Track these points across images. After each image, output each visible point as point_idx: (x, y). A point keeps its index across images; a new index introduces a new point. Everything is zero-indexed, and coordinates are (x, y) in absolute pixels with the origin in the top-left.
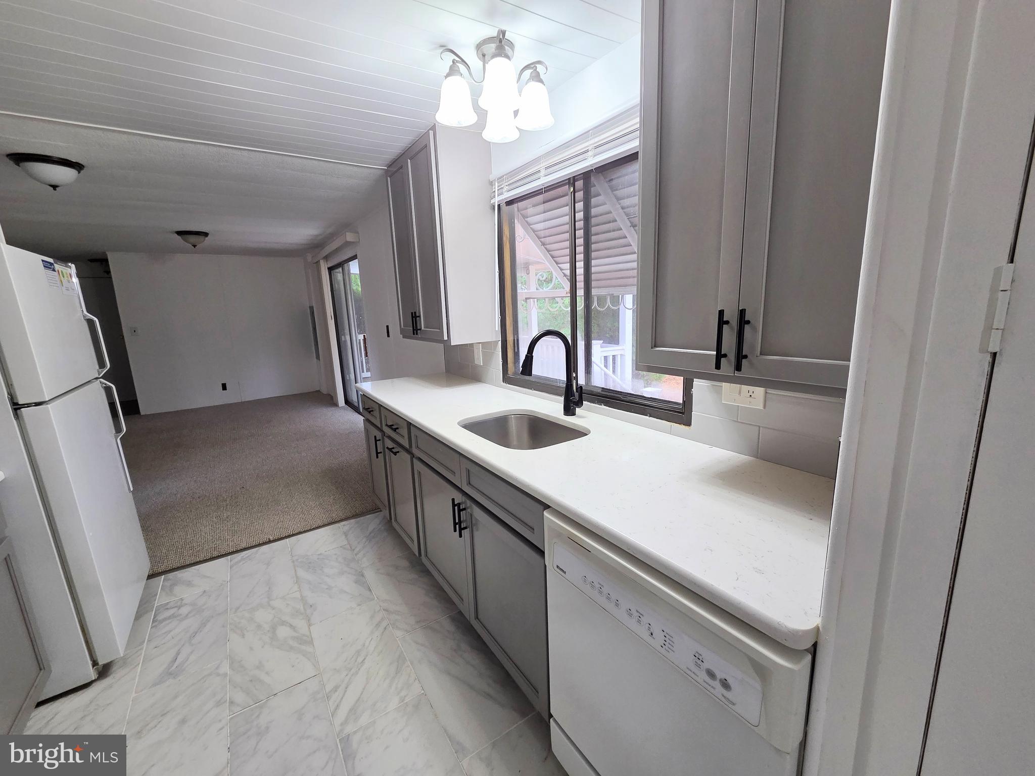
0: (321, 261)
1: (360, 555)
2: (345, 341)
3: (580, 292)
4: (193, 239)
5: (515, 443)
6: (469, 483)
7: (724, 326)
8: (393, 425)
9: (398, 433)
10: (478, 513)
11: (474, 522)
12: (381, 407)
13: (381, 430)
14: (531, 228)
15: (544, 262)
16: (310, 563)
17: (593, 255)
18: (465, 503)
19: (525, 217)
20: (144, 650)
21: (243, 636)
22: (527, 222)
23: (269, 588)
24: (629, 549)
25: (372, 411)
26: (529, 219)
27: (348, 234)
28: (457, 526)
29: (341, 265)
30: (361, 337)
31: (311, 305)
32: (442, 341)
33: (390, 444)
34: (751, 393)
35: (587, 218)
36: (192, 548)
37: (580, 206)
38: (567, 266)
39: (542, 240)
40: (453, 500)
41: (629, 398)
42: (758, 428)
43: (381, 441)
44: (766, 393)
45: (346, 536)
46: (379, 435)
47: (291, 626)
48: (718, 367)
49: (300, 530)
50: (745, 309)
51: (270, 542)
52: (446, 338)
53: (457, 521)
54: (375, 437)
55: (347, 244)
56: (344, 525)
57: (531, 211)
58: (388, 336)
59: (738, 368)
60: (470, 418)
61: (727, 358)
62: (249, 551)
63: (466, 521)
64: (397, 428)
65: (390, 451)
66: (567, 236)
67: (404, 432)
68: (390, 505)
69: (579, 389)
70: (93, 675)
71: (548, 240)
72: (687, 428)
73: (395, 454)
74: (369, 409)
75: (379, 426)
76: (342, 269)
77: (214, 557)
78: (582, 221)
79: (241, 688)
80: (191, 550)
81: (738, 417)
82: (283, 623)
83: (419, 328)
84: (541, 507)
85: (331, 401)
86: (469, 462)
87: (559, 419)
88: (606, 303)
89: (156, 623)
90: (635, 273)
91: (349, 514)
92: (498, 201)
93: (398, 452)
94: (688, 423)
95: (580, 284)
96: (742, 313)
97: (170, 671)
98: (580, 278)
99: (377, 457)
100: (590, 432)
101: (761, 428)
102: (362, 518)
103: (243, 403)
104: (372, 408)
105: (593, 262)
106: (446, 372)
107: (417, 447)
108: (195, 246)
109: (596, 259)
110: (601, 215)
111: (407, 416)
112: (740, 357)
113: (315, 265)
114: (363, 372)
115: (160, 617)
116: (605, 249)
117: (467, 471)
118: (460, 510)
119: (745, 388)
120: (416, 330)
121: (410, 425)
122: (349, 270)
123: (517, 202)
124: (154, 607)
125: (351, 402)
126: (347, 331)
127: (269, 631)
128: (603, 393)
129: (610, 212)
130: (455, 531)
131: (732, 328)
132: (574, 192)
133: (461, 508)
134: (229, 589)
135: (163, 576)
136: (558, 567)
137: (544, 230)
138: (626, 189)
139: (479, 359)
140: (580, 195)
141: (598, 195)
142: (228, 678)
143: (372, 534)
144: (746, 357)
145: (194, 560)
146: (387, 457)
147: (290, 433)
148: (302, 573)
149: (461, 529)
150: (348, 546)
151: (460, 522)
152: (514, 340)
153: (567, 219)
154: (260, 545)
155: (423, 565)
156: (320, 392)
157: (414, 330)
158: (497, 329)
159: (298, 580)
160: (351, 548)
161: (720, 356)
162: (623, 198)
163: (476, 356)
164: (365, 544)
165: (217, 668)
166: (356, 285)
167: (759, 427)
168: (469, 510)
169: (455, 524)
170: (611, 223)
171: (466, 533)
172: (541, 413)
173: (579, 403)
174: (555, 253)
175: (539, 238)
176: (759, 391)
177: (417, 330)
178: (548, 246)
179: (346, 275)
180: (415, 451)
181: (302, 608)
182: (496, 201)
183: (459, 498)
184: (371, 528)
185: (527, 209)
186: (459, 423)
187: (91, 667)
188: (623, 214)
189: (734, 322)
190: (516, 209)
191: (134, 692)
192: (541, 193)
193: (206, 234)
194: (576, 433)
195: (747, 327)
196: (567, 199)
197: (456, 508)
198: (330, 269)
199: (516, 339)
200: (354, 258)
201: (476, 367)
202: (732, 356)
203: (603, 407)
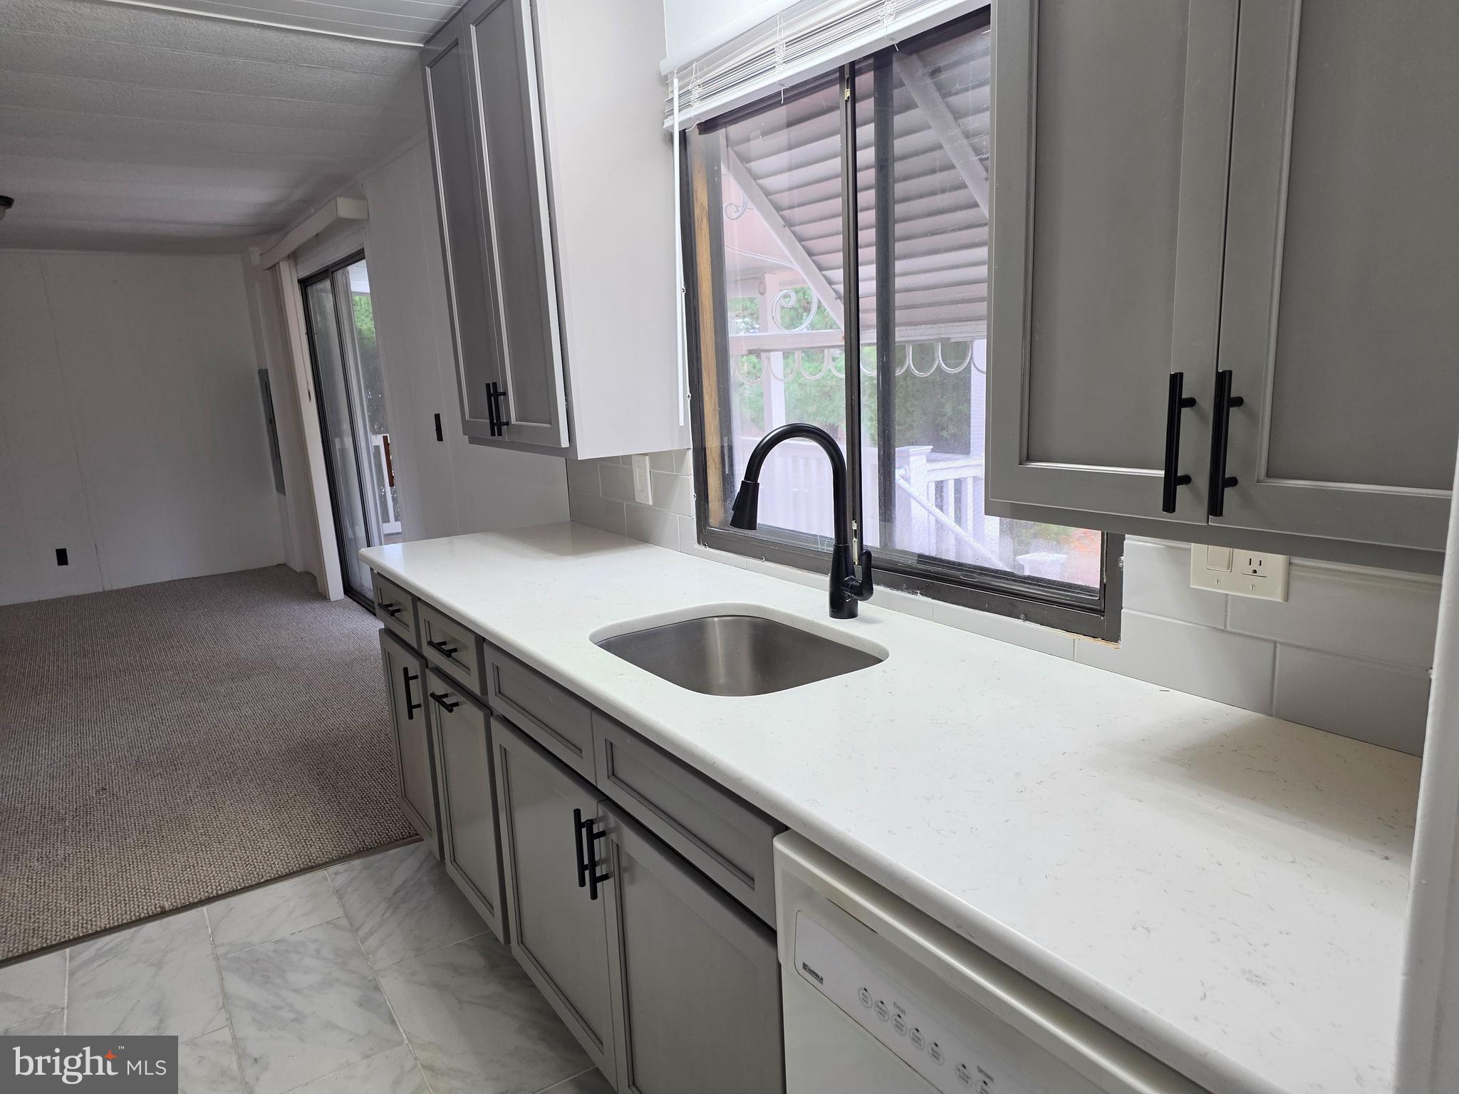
0: (281, 263)
1: (373, 942)
2: (343, 451)
3: (869, 337)
5: (721, 679)
6: (614, 775)
7: (1183, 410)
8: (444, 643)
9: (457, 662)
10: (633, 844)
11: (624, 863)
12: (418, 600)
13: (417, 654)
14: (758, 185)
15: (788, 265)
16: (256, 961)
17: (899, 247)
18: (604, 819)
19: (745, 159)
22: (749, 171)
24: (960, 927)
25: (398, 611)
26: (756, 166)
27: (340, 201)
28: (587, 873)
29: (327, 273)
30: (378, 440)
31: (263, 367)
32: (557, 451)
33: (438, 687)
34: (1255, 566)
35: (884, 164)
37: (867, 132)
38: (838, 275)
39: (786, 213)
40: (577, 813)
41: (977, 579)
42: (1272, 645)
43: (419, 679)
44: (1290, 563)
45: (341, 897)
46: (414, 667)
48: (1169, 505)
49: (233, 885)
50: (1230, 372)
51: (164, 913)
52: (565, 443)
53: (586, 862)
54: (406, 670)
55: (341, 225)
56: (336, 874)
57: (758, 145)
58: (440, 438)
59: (1215, 508)
60: (620, 625)
61: (1190, 485)
62: (116, 934)
63: (603, 861)
64: (455, 650)
65: (438, 701)
66: (838, 204)
67: (469, 657)
68: (443, 826)
69: (864, 558)
71: (797, 214)
72: (1111, 645)
73: (450, 708)
74: (391, 605)
75: (415, 646)
76: (333, 284)
77: (32, 952)
78: (874, 169)
81: (1226, 619)
83: (504, 420)
84: (767, 829)
85: (311, 588)
86: (610, 725)
87: (819, 626)
88: (933, 360)
90: (983, 290)
91: (349, 848)
92: (680, 124)
93: (456, 704)
94: (1112, 635)
95: (869, 316)
96: (1223, 380)
98: (868, 302)
99: (411, 717)
100: (887, 655)
101: (1278, 645)
102: (378, 857)
103: (107, 595)
104: (399, 603)
105: (899, 266)
106: (571, 521)
107: (500, 692)
109: (905, 257)
110: (916, 154)
111: (474, 623)
112: (1220, 482)
113: (268, 273)
114: (386, 520)
116: (925, 235)
117: (609, 746)
118: (592, 837)
119: (1242, 555)
120: (497, 425)
121: (482, 642)
122: (347, 285)
123: (726, 124)
125: (359, 589)
126: (346, 426)
128: (920, 566)
129: (940, 147)
130: (582, 883)
131: (1202, 416)
132: (854, 99)
133: (595, 831)
136: (805, 966)
137: (791, 189)
138: (970, 92)
139: (645, 493)
140: (866, 107)
141: (910, 105)
143: (402, 894)
144: (1233, 482)
146: (433, 717)
147: (216, 663)
149: (595, 880)
150: (344, 922)
151: (593, 864)
152: (722, 447)
153: (836, 164)
154: (140, 921)
155: (514, 961)
156: (288, 568)
157: (492, 425)
158: (682, 423)
160: (352, 926)
161: (1173, 481)
162: (966, 115)
163: (638, 486)
164: (386, 915)
166: (364, 321)
167: (1275, 643)
168: (613, 836)
169: (582, 868)
170: (938, 174)
171: (606, 888)
172: (779, 612)
173: (865, 590)
174: (816, 245)
175: (779, 209)
176: (1275, 562)
177: (500, 424)
178: (797, 229)
179: (341, 295)
180: (494, 701)
181: (234, 1065)
182: (676, 122)
183: (590, 809)
184: (398, 879)
185: (748, 140)
186: (592, 638)
188: (970, 150)
189: (1207, 403)
190: (723, 141)
192: (777, 104)
193: (7, 202)
194: (856, 658)
195: (1234, 413)
196: (837, 118)
197: (584, 830)
198: (305, 284)
199: (726, 444)
200: (357, 256)
201: (637, 509)
202: (1202, 481)
203: (920, 598)
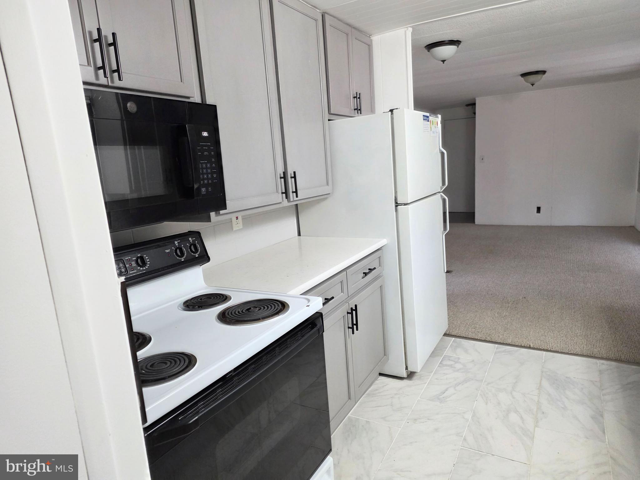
1: (607, 398)
4: (532, 78)
16: (556, 380)
20: (431, 377)
21: (487, 404)
23: (516, 382)
36: (475, 328)
45: (601, 374)
47: (521, 418)
49: (558, 349)
62: (512, 347)
70: (405, 375)
77: (487, 341)
79: (474, 435)
80: (474, 329)
82: (516, 412)
89: (441, 365)
97: (440, 397)
108: (533, 85)
115: (444, 363)
124: (443, 355)
127: (504, 411)
134: (489, 367)
135: (454, 338)
142: (468, 423)
145: (473, 336)
148: (545, 384)
150: (598, 384)
154: (521, 347)
156: (635, 228)
159: (540, 387)
160: (601, 387)
164: (619, 391)
165: (464, 413)
181: (535, 410)
187: (405, 369)
191: (419, 397)
193: (544, 72)
